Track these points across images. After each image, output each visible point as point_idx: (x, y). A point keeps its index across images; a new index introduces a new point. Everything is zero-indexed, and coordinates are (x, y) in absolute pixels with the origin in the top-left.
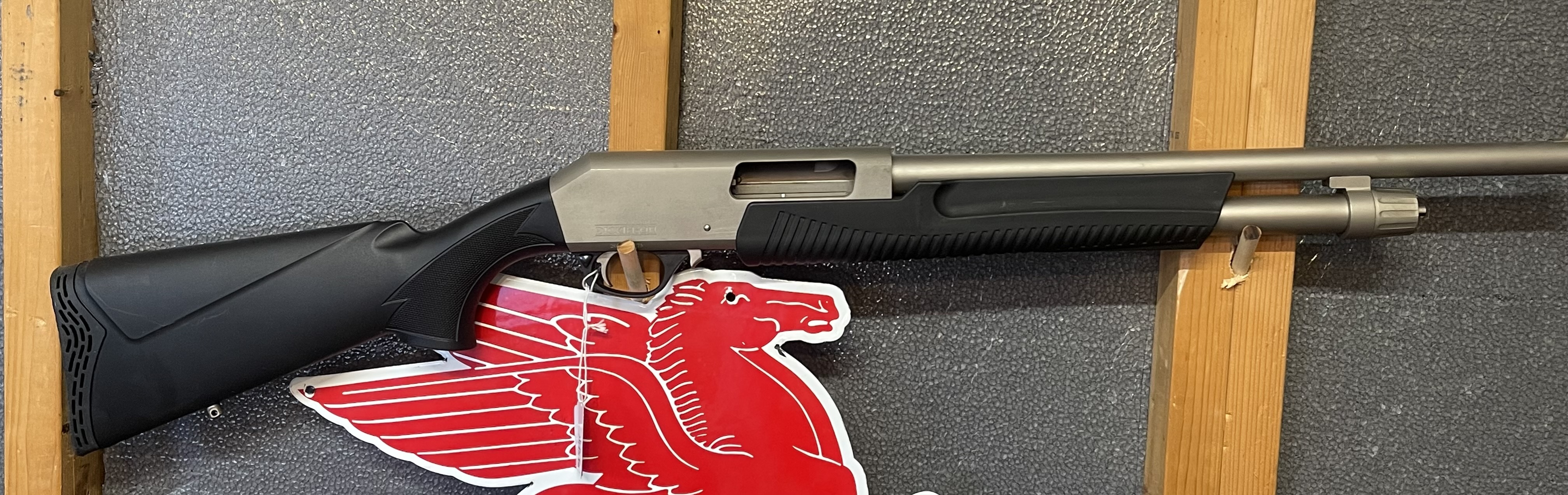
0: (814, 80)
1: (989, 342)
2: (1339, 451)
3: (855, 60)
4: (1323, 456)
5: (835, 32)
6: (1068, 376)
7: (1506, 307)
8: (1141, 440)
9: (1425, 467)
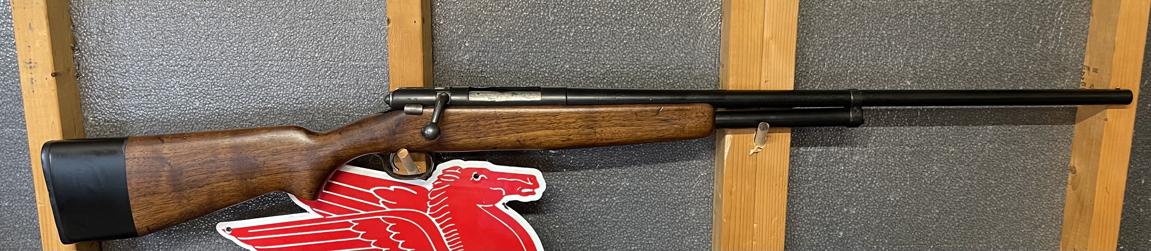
0: (511, 40)
1: (621, 186)
2: (821, 236)
3: (535, 27)
4: (812, 238)
5: (523, 12)
6: (667, 202)
7: (912, 151)
8: (709, 235)
9: (869, 241)
